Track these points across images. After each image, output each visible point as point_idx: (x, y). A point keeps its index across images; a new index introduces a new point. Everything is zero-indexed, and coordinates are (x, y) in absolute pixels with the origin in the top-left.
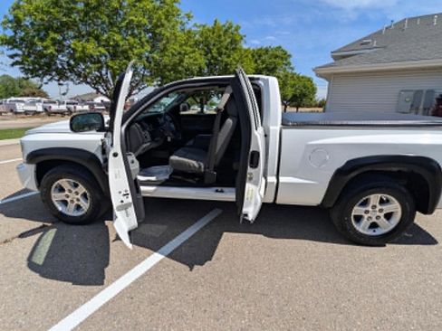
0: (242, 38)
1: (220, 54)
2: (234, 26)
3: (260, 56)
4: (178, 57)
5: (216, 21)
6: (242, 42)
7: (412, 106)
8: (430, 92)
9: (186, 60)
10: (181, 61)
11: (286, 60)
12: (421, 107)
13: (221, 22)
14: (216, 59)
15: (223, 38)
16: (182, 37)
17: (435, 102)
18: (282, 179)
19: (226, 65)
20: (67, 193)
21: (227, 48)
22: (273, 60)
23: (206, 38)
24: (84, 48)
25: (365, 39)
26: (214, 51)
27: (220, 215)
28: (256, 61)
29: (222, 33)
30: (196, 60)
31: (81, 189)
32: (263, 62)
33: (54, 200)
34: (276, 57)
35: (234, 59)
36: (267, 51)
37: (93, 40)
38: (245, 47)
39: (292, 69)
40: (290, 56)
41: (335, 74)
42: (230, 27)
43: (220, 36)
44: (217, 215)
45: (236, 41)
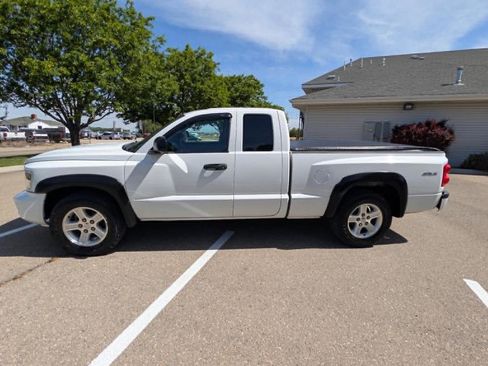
0: (215, 66)
1: (194, 80)
2: (207, 52)
3: (233, 84)
4: (149, 82)
5: (187, 46)
6: (216, 69)
7: (374, 136)
8: (388, 124)
9: (159, 86)
10: (154, 86)
11: (259, 88)
12: (382, 137)
13: (193, 48)
14: (189, 85)
15: (196, 65)
16: (154, 61)
17: (391, 132)
18: (293, 196)
19: (201, 91)
20: (80, 222)
21: (200, 75)
22: (246, 88)
23: (178, 63)
24: (40, 67)
25: (330, 74)
26: (187, 77)
27: (232, 237)
28: (229, 89)
29: (194, 58)
30: (169, 85)
31: (99, 217)
32: (236, 90)
33: (65, 230)
34: (249, 86)
35: (209, 86)
36: (239, 79)
37: (52, 59)
38: (218, 74)
39: (265, 98)
40: (262, 85)
41: (309, 106)
42: (203, 53)
43: (192, 62)
44: (229, 237)
45: (209, 68)
